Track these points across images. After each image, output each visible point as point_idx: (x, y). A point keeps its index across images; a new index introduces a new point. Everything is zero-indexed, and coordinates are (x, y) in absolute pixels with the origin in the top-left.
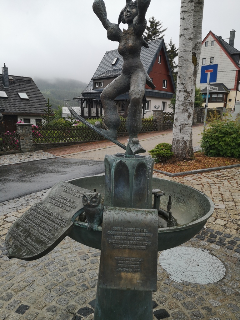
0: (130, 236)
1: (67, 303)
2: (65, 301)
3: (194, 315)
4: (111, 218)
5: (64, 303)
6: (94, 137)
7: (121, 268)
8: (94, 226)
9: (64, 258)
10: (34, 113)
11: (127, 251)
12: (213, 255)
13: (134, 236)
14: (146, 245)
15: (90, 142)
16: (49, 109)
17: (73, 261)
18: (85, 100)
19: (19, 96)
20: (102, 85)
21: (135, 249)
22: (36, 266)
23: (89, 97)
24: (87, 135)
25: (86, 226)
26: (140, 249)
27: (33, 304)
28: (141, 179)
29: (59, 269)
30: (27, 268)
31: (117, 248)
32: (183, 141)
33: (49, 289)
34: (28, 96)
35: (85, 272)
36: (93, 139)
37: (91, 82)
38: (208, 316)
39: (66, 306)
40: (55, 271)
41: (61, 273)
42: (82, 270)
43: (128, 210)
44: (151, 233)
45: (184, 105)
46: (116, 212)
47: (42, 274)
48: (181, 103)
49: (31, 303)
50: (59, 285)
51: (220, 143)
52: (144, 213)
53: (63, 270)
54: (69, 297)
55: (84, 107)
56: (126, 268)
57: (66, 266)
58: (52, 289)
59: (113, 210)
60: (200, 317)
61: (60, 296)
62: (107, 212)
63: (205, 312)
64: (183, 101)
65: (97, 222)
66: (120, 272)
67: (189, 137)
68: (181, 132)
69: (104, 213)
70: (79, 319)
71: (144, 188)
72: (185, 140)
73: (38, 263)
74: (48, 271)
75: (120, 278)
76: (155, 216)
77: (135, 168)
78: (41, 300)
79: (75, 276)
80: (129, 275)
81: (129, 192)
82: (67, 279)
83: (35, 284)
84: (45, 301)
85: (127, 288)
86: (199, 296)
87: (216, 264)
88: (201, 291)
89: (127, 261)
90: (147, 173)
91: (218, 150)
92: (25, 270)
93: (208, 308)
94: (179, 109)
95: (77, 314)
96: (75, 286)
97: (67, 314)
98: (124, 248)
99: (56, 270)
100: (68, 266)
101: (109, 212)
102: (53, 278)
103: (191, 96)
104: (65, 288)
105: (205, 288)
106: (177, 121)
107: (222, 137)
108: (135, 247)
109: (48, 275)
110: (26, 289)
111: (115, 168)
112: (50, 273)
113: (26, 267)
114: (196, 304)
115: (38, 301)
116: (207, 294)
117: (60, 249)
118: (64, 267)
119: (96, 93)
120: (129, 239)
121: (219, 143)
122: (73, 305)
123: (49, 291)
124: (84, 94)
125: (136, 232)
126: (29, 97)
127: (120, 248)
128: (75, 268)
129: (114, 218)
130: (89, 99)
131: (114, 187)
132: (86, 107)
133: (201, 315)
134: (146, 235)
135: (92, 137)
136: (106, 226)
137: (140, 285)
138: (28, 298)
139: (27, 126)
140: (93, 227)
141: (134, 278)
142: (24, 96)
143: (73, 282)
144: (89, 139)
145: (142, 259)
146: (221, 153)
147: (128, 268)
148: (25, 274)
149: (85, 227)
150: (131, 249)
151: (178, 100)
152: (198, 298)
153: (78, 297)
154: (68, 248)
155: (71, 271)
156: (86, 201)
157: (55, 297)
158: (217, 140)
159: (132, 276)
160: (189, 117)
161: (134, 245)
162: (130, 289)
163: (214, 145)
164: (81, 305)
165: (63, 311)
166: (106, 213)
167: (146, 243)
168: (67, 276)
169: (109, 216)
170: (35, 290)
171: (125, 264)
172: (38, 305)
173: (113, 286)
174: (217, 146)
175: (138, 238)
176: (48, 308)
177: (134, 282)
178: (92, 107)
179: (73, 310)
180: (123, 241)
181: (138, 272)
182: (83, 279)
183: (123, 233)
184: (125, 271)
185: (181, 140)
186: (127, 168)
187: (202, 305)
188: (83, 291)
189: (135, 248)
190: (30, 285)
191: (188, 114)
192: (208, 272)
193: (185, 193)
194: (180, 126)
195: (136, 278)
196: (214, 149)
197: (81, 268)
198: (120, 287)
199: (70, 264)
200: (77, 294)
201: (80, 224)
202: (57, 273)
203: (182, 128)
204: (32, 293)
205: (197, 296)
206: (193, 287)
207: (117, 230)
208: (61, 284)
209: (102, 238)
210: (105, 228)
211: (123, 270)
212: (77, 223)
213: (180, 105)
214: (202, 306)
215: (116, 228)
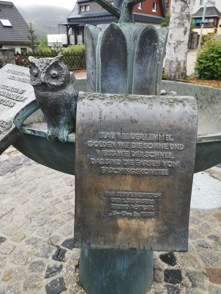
0: (135, 149)
1: (50, 234)
2: (48, 231)
3: (199, 245)
4: (94, 113)
5: (47, 233)
6: (81, 64)
7: (118, 212)
8: (61, 133)
9: (48, 184)
10: (18, 42)
11: (129, 179)
12: (215, 178)
13: (144, 150)
14: (169, 167)
15: (76, 70)
16: (32, 35)
17: (58, 187)
18: (71, 26)
19: (1, 23)
20: (88, 9)
21: (146, 175)
22: (16, 193)
23: (74, 23)
24: (74, 62)
25: (45, 134)
26: (155, 175)
27: (10, 235)
28: (147, 62)
29: (42, 196)
30: (6, 195)
31: (109, 173)
32: (177, 61)
33: (30, 218)
34: (11, 22)
35: (71, 198)
36: (80, 67)
37: (76, 6)
38: (216, 246)
39: (48, 238)
40: (37, 198)
41: (44, 200)
42: (67, 197)
43: (131, 98)
44: (181, 142)
45: (181, 18)
46: (105, 101)
47: (22, 201)
48: (177, 16)
49: (7, 234)
50: (41, 213)
51: (216, 64)
52: (167, 102)
53: (46, 197)
54: (53, 227)
55: (70, 35)
56: (128, 210)
57: (50, 193)
58: (34, 218)
59: (98, 97)
60: (207, 248)
61: (42, 225)
62: (86, 101)
63: (212, 242)
64: (180, 13)
65: (67, 126)
66: (115, 218)
67: (184, 57)
68: (176, 51)
69: (78, 104)
70: (64, 252)
71: (151, 79)
72: (179, 61)
73: (19, 189)
74: (29, 198)
75: (116, 229)
76: (191, 108)
77: (138, 38)
78: (19, 230)
79: (60, 203)
80: (134, 223)
81: (126, 85)
82: (51, 206)
83: (14, 213)
84: (24, 232)
85: (130, 246)
86: (203, 223)
87: (218, 188)
88: (205, 217)
89: (128, 197)
90: (158, 51)
91: (213, 72)
92: (3, 198)
93: (215, 237)
94: (175, 23)
95: (62, 247)
96: (60, 215)
97: (49, 247)
98: (124, 173)
99: (39, 197)
100: (53, 192)
101: (91, 101)
102: (35, 206)
103: (188, 7)
104: (48, 216)
105: (209, 214)
106: (171, 38)
107: (217, 58)
108: (146, 171)
109: (29, 203)
110: (3, 218)
111: (102, 41)
112: (31, 200)
113: (5, 193)
114: (200, 233)
115: (16, 232)
116: (211, 221)
117: (44, 174)
118: (48, 193)
119: (81, 18)
120: (133, 156)
121: (214, 63)
122: (57, 236)
123: (30, 220)
124: (69, 20)
125: (149, 141)
126: (12, 24)
127: (116, 174)
128: (60, 195)
129: (100, 113)
130: (74, 25)
131: (102, 78)
132: (71, 34)
133: (208, 245)
134: (169, 147)
135: (78, 64)
136: (83, 130)
137: (155, 241)
138: (5, 228)
139: (8, 52)
140: (58, 135)
141: (144, 229)
142: (6, 22)
143: (57, 209)
144: (76, 66)
145: (159, 194)
146: (216, 76)
147: (131, 210)
148: (3, 202)
149: (44, 136)
150: (137, 176)
151: (174, 12)
152: (202, 226)
153: (62, 226)
154: (53, 173)
155: (55, 198)
156: (36, 76)
157: (36, 227)
158: (213, 61)
159: (138, 225)
160: (185, 32)
161: (143, 167)
162: (136, 248)
163: (209, 66)
164: (66, 236)
165: (45, 243)
166: (84, 104)
167: (170, 163)
168: (51, 203)
169: (91, 108)
170: (14, 219)
171: (125, 203)
172: (16, 237)
173: (102, 243)
174: (211, 67)
175: (152, 154)
176: (27, 240)
177: (143, 236)
178: (78, 34)
179: (56, 242)
180: (122, 159)
181: (151, 217)
182: (69, 206)
183: (120, 143)
184: (126, 216)
185: (175, 60)
186: (123, 37)
187: (207, 233)
188: (68, 220)
189: (146, 173)
190: (9, 214)
191: (183, 29)
192: (211, 196)
193: (204, 97)
194: (175, 44)
195: (146, 228)
196: (208, 71)
197: (67, 194)
198: (116, 246)
199: (54, 190)
200: (62, 223)
201: (33, 131)
202: (40, 200)
203: (177, 46)
204: (10, 222)
205: (201, 223)
206: (195, 213)
207: (109, 139)
208: (43, 212)
209: (77, 154)
210: (82, 134)
211: (120, 215)
212: (29, 130)
213: (175, 19)
214: (208, 235)
215: (105, 134)
